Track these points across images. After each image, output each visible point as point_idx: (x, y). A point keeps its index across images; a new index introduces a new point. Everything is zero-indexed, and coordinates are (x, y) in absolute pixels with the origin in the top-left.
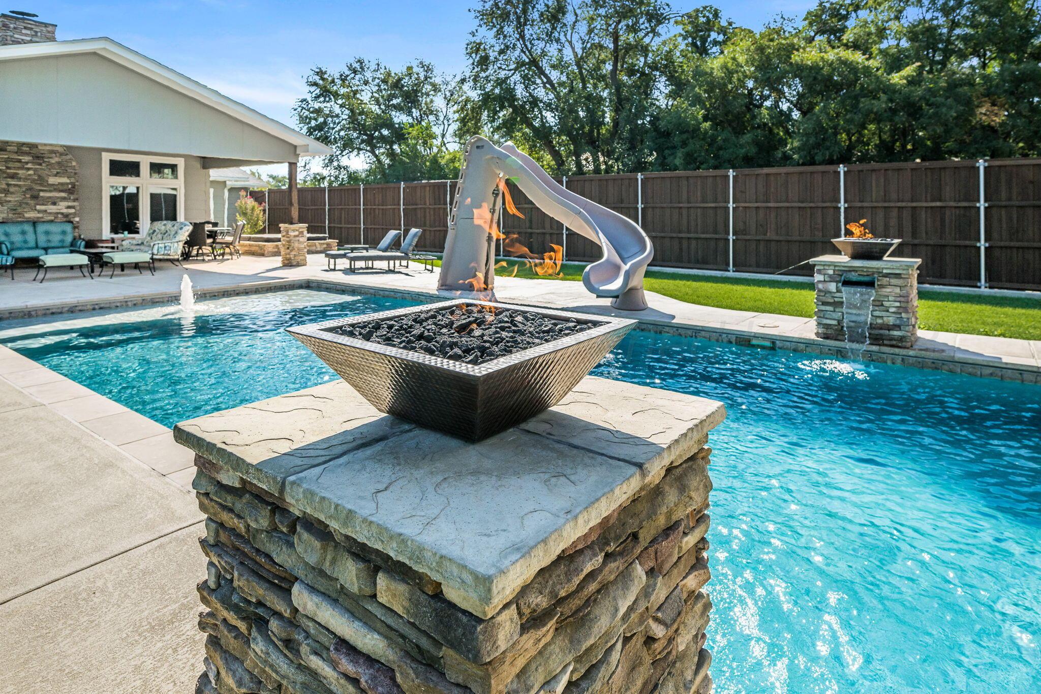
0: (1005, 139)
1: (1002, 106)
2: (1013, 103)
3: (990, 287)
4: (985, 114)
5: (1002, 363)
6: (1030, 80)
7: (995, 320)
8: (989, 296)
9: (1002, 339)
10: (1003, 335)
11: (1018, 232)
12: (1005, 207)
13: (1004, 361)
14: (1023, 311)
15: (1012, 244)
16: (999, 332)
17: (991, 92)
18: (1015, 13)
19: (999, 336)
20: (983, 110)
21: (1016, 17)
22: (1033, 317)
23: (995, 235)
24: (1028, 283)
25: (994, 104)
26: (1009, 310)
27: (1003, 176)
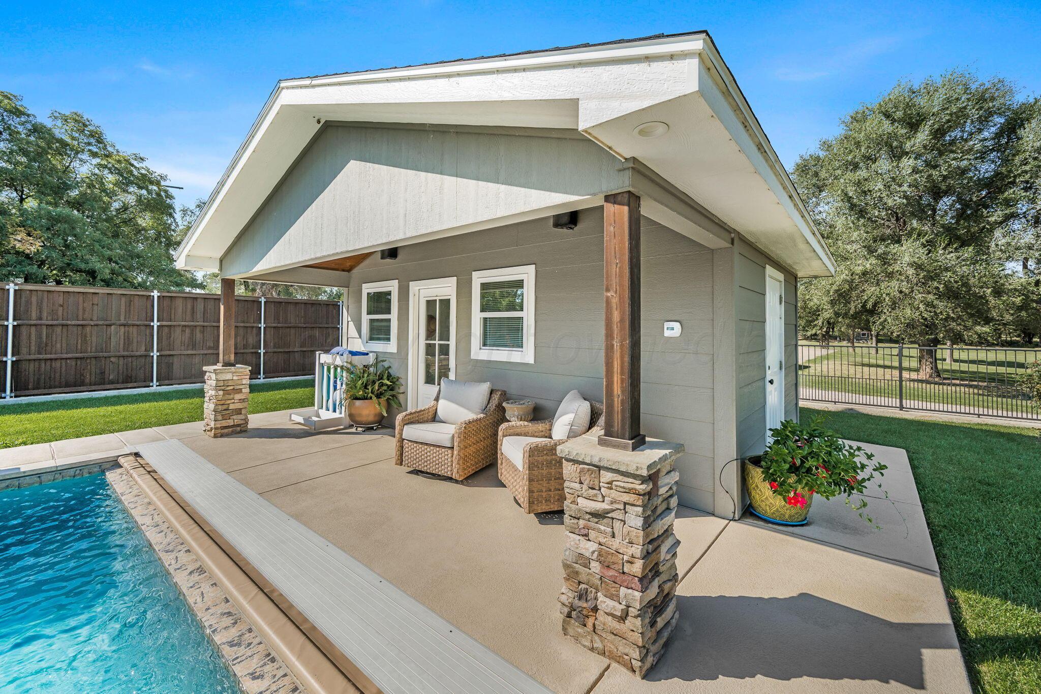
0: (39, 266)
1: (37, 238)
2: (49, 238)
3: (16, 397)
4: (19, 241)
5: (21, 472)
6: (65, 222)
7: (18, 429)
8: (14, 405)
9: (23, 448)
10: (25, 443)
11: (46, 345)
12: (35, 325)
13: (22, 470)
14: (48, 414)
15: (41, 357)
16: (20, 441)
17: (26, 223)
18: (53, 165)
19: (20, 445)
20: (19, 237)
21: (53, 169)
22: (57, 417)
23: (24, 350)
24: (55, 387)
25: (29, 235)
26: (34, 416)
27: (34, 299)
